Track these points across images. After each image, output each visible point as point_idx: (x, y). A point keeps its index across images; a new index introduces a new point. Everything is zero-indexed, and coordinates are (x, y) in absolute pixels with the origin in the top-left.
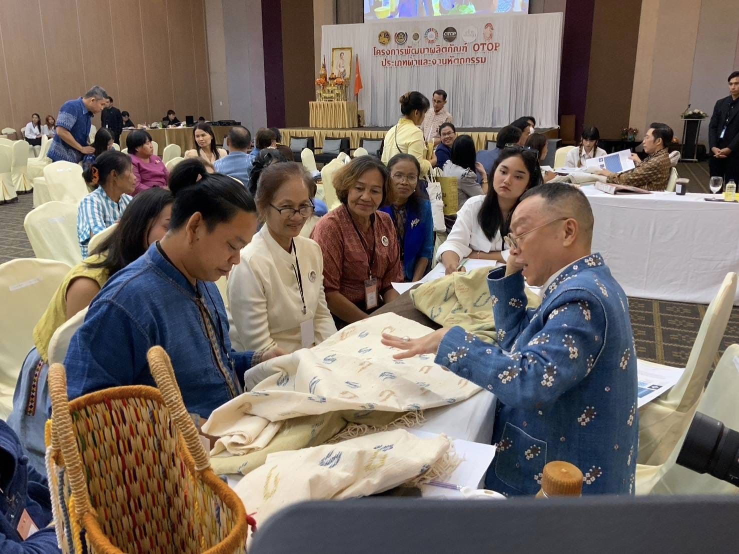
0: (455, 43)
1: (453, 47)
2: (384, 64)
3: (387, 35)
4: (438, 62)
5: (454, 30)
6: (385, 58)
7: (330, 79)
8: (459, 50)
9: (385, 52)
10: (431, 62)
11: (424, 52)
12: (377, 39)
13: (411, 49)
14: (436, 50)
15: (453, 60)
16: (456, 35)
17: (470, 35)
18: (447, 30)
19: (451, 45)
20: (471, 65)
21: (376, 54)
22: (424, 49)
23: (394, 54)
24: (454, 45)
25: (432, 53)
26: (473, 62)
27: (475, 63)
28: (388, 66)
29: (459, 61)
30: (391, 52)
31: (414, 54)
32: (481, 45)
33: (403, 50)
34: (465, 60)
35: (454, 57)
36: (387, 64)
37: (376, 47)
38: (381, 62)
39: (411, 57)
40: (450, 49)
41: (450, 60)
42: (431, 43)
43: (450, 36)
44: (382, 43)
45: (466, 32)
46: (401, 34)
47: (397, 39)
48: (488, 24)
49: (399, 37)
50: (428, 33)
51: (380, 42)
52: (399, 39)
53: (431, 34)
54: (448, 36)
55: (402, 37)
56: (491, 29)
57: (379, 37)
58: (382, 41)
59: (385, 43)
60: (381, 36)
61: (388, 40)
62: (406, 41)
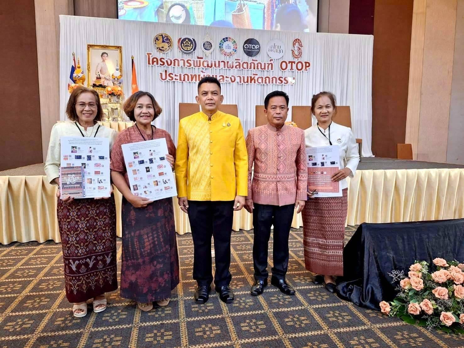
0: (261, 58)
1: (256, 63)
2: (164, 77)
3: (166, 39)
4: (238, 79)
5: (257, 43)
6: (166, 68)
8: (263, 67)
9: (164, 61)
10: (229, 79)
11: (219, 66)
12: (153, 43)
13: (202, 60)
14: (235, 65)
15: (256, 78)
16: (259, 49)
17: (277, 51)
18: (248, 42)
19: (253, 60)
20: (278, 85)
21: (151, 62)
22: (219, 62)
23: (179, 65)
24: (257, 61)
25: (230, 68)
26: (280, 82)
27: (283, 83)
28: (169, 80)
29: (264, 80)
30: (173, 62)
31: (206, 67)
32: (289, 63)
33: (191, 60)
34: (271, 80)
35: (257, 75)
36: (168, 78)
37: (151, 54)
38: (160, 74)
39: (202, 71)
40: (252, 64)
41: (252, 78)
42: (228, 56)
43: (251, 49)
44: (160, 49)
45: (271, 47)
46: (187, 40)
47: (181, 46)
48: (296, 40)
49: (184, 44)
50: (223, 43)
51: (158, 48)
52: (184, 46)
53: (228, 45)
54: (249, 49)
55: (189, 45)
56: (300, 45)
57: (155, 41)
58: (160, 46)
59: (165, 50)
60: (158, 40)
61: (169, 47)
62: (194, 50)
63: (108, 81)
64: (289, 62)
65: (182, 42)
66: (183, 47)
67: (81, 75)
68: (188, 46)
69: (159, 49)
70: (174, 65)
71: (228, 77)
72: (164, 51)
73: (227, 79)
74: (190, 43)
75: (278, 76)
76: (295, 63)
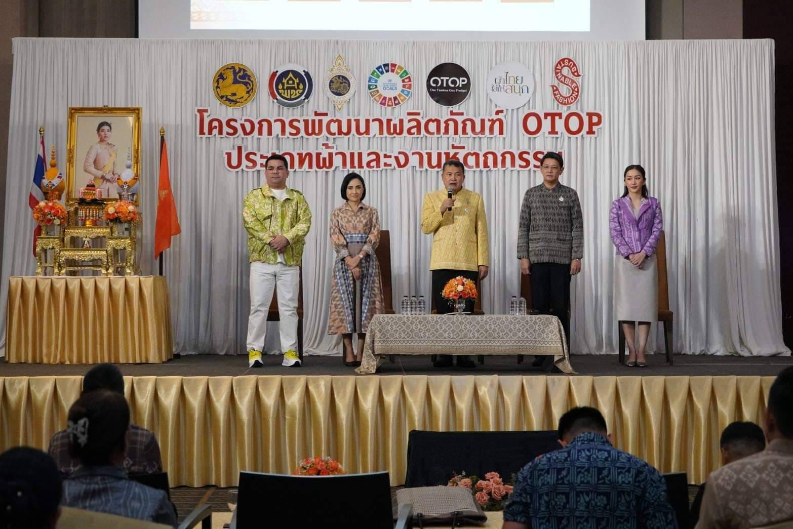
0: (466, 108)
1: (460, 119)
2: (234, 162)
3: (242, 76)
4: (414, 160)
5: (461, 72)
6: (239, 142)
7: (82, 202)
8: (478, 129)
9: (237, 125)
10: (392, 161)
11: (367, 132)
13: (325, 120)
14: (406, 125)
15: (461, 157)
16: (467, 86)
17: (513, 89)
18: (439, 70)
19: (452, 113)
20: (519, 171)
21: (206, 130)
22: (367, 121)
23: (270, 133)
24: (462, 114)
25: (395, 135)
26: (524, 164)
27: (531, 166)
28: (247, 167)
29: (482, 159)
30: (257, 126)
31: (334, 134)
32: (546, 118)
33: (298, 121)
34: (500, 159)
35: (463, 148)
36: (245, 162)
37: (206, 111)
38: (226, 157)
39: (326, 146)
40: (451, 124)
41: (451, 155)
42: (388, 105)
43: (448, 87)
44: (228, 100)
45: (498, 80)
46: (291, 75)
47: (277, 89)
48: (563, 60)
49: (283, 85)
50: (378, 77)
51: (222, 97)
52: (283, 89)
53: (390, 81)
54: (442, 87)
55: (296, 85)
56: (573, 73)
57: (218, 81)
58: (228, 92)
59: (238, 100)
60: (224, 79)
61: (248, 92)
62: (307, 97)
63: (108, 185)
64: (546, 115)
65: (280, 80)
66: (280, 91)
67: (56, 182)
68: (293, 88)
69: (225, 99)
70: (260, 133)
71: (390, 157)
72: (235, 102)
73: (388, 161)
74: (297, 81)
75: (518, 148)
76: (561, 118)
